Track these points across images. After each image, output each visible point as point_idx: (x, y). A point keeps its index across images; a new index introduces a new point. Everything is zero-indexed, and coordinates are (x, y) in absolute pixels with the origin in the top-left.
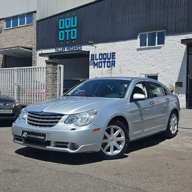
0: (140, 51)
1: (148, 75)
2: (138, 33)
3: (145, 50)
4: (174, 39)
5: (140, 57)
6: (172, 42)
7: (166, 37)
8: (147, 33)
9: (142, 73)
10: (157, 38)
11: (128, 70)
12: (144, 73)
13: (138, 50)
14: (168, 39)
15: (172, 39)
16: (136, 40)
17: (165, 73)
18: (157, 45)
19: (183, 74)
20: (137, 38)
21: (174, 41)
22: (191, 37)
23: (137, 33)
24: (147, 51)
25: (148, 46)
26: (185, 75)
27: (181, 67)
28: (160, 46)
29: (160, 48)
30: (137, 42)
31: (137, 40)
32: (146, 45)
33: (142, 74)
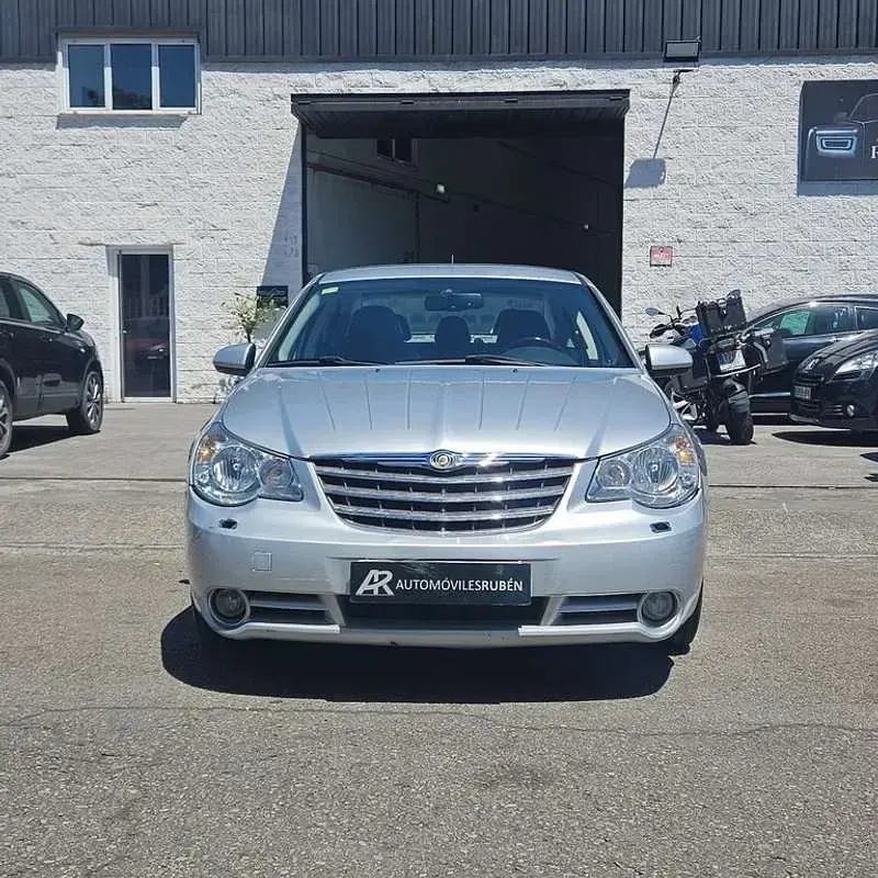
0: (76, 130)
1: (120, 251)
2: (57, 35)
3: (101, 125)
4: (241, 86)
5: (78, 157)
6: (233, 100)
7: (205, 74)
8: (107, 43)
9: (94, 239)
10: (155, 71)
11: (13, 223)
12: (103, 241)
13: (64, 122)
14: (213, 83)
15: (236, 86)
16: (46, 73)
17: (208, 241)
18: (157, 109)
19: (289, 252)
20: (55, 62)
21: (240, 96)
22: (316, 88)
23: (53, 36)
24: (113, 131)
25: (111, 107)
26: (297, 255)
27: (278, 221)
28: (178, 116)
29: (177, 122)
30: (53, 81)
31: (53, 70)
32: (103, 105)
33: (92, 245)
